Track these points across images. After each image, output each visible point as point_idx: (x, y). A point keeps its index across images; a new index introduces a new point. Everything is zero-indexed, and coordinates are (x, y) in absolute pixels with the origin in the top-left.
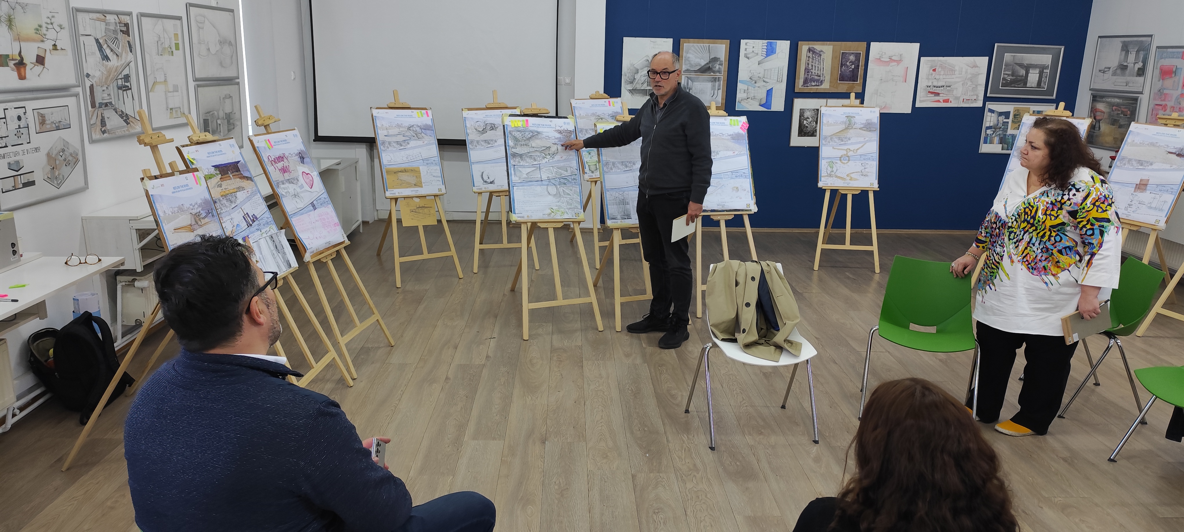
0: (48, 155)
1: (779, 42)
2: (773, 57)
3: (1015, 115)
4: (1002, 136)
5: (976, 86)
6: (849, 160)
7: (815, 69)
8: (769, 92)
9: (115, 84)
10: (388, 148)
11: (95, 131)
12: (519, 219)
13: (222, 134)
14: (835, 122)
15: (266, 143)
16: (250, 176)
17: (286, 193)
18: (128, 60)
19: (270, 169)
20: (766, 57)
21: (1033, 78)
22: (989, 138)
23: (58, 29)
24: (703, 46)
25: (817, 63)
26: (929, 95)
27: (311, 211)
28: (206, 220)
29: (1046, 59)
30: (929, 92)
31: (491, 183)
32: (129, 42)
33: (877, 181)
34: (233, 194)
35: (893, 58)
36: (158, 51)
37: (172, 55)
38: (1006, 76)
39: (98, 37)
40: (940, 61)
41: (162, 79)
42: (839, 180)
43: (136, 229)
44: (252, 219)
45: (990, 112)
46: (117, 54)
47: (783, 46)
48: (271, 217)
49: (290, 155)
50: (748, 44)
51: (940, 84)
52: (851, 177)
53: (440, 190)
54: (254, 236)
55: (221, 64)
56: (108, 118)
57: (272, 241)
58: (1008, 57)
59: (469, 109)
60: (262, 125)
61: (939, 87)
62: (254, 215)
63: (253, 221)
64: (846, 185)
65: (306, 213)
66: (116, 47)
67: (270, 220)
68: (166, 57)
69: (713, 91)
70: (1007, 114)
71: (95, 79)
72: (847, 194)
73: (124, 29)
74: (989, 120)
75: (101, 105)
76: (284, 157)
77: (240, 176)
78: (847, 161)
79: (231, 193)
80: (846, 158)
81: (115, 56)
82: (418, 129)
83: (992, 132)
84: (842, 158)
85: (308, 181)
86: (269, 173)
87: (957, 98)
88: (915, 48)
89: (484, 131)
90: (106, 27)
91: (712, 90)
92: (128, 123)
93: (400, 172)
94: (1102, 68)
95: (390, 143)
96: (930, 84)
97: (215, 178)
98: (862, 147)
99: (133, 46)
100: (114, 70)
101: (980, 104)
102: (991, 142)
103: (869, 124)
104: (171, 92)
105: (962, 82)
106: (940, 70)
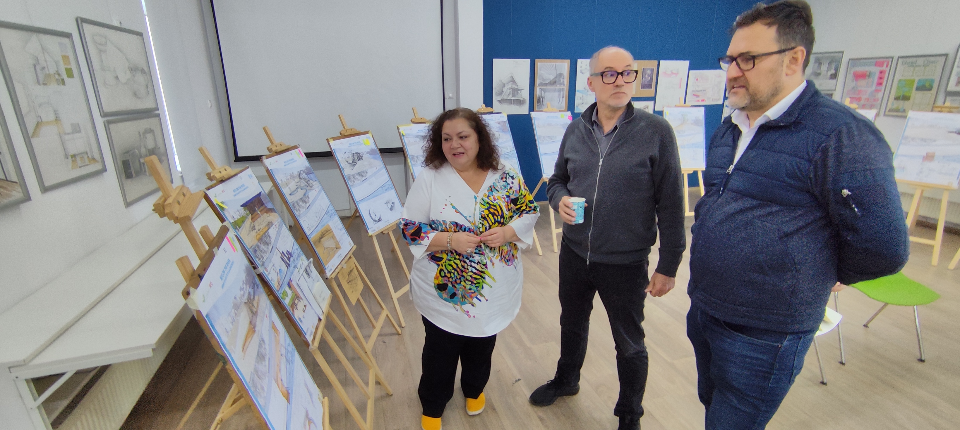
5: (720, 90)
14: (674, 119)
24: (552, 64)
26: (694, 97)
30: (694, 95)
35: (673, 72)
36: (37, 79)
37: (63, 84)
40: (701, 73)
41: (51, 118)
50: (582, 62)
51: (700, 89)
55: (135, 94)
61: (700, 91)
68: (53, 87)
88: (686, 64)
91: (558, 98)
96: (694, 89)
101: (721, 102)
103: (697, 120)
105: (712, 88)
106: (700, 79)
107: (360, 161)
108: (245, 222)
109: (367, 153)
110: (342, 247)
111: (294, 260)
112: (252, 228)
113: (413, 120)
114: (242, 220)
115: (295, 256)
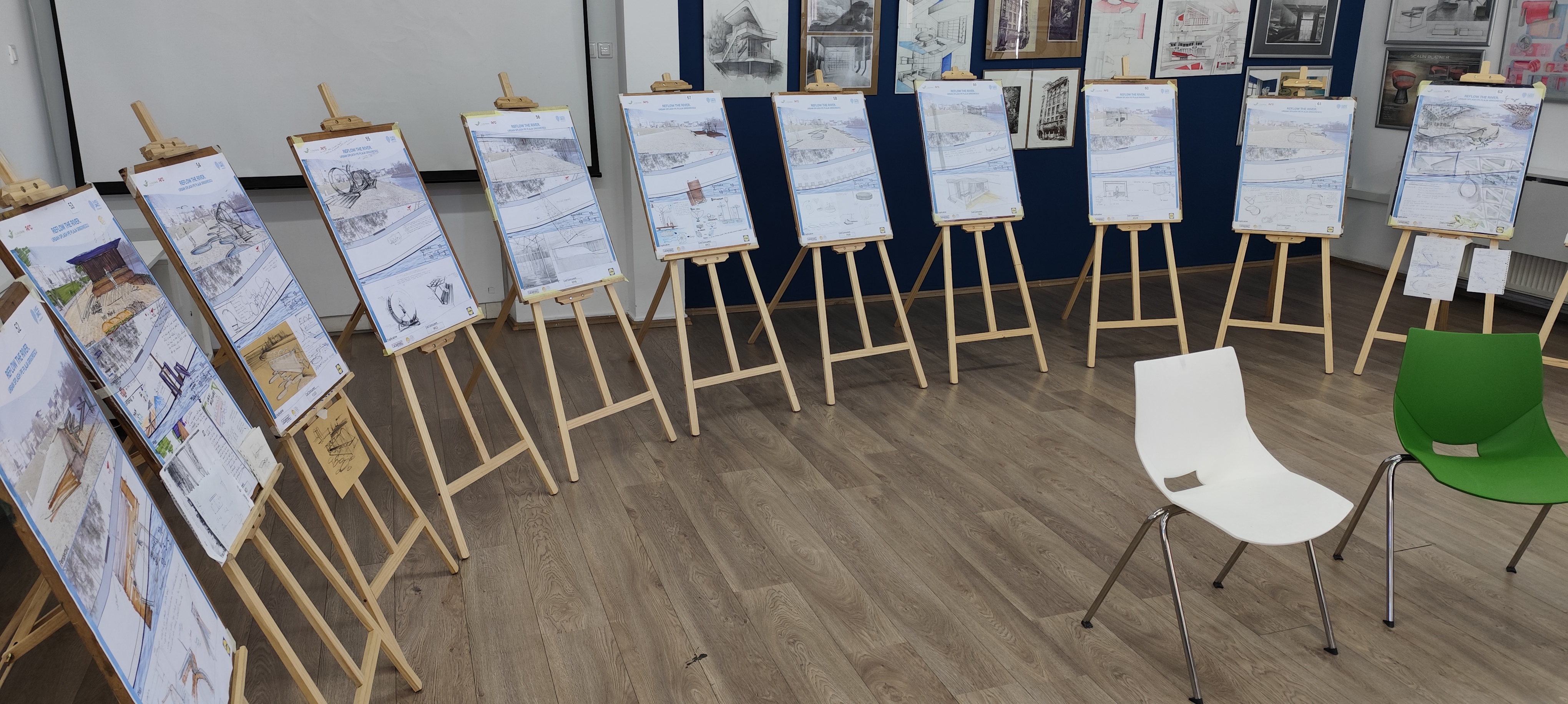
3: (1282, 86)
5: (1235, 41)
7: (1015, 20)
8: (946, 62)
21: (1307, 27)
25: (1017, 9)
26: (1173, 59)
30: (1174, 53)
38: (1273, 25)
40: (1189, 3)
45: (1252, 81)
51: (1188, 40)
61: (1187, 45)
69: (857, 62)
70: (1271, 84)
74: (1251, 94)
87: (1210, 62)
91: (856, 60)
94: (1409, 9)
96: (1175, 41)
101: (1238, 70)
105: (1216, 37)
106: (1189, 17)
107: (369, 191)
108: (78, 295)
109: (388, 173)
110: (317, 372)
111: (193, 386)
112: (93, 307)
113: (500, 102)
114: (72, 290)
115: (196, 377)
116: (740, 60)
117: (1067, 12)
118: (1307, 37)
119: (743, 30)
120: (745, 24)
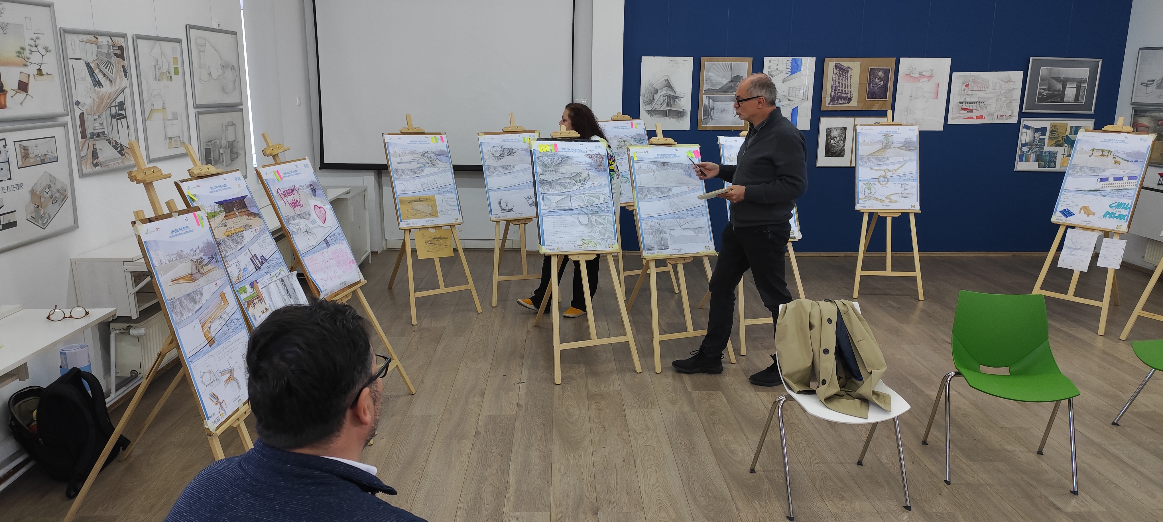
0: (32, 192)
1: (804, 59)
2: (798, 73)
3: (1052, 132)
4: (1038, 153)
5: (1011, 101)
6: (888, 181)
7: (842, 87)
8: (795, 111)
9: (108, 112)
10: (402, 176)
11: (86, 164)
12: (549, 251)
13: (224, 164)
14: (871, 141)
15: (275, 174)
16: (257, 212)
17: (297, 229)
18: (123, 86)
19: (280, 203)
20: (791, 75)
21: (1070, 92)
22: (1025, 155)
23: (43, 52)
24: (725, 63)
25: (844, 79)
27: (324, 248)
28: (210, 266)
29: (1084, 73)
30: (962, 108)
31: (510, 211)
32: (123, 66)
33: (918, 203)
34: (239, 234)
35: (924, 74)
36: (156, 76)
37: (171, 80)
38: (1042, 91)
39: (89, 61)
40: (973, 76)
41: (160, 106)
42: (878, 203)
43: (131, 272)
44: (261, 261)
45: (1026, 128)
46: (110, 80)
47: (808, 63)
48: (281, 258)
49: (301, 187)
50: (772, 61)
51: (973, 100)
52: (891, 200)
53: (456, 219)
54: (264, 280)
55: (223, 89)
56: (101, 149)
57: (283, 285)
58: (1044, 70)
59: (486, 134)
60: (270, 155)
61: (972, 103)
62: (262, 256)
63: (262, 263)
64: (885, 207)
65: (319, 251)
66: (109, 72)
67: (281, 261)
68: (165, 82)
70: (1043, 131)
71: (86, 107)
72: (886, 217)
73: (118, 52)
74: (1025, 136)
75: (92, 135)
76: (295, 190)
77: (247, 213)
78: (885, 182)
79: (237, 233)
80: (884, 179)
81: (108, 82)
82: (432, 155)
83: (1028, 149)
84: (881, 179)
85: (320, 215)
86: (279, 207)
87: (991, 115)
88: (946, 62)
89: (501, 156)
90: (98, 50)
92: (122, 155)
93: (414, 201)
94: (1145, 81)
95: (403, 171)
96: (962, 101)
97: (219, 216)
98: (901, 167)
99: (128, 71)
100: (107, 97)
101: (1015, 120)
102: (1027, 160)
103: (908, 142)
104: (169, 120)
105: (996, 98)
106: (973, 85)
116: (661, 109)
117: (880, 82)
118: (1072, 99)
119: (664, 92)
120: (666, 88)
